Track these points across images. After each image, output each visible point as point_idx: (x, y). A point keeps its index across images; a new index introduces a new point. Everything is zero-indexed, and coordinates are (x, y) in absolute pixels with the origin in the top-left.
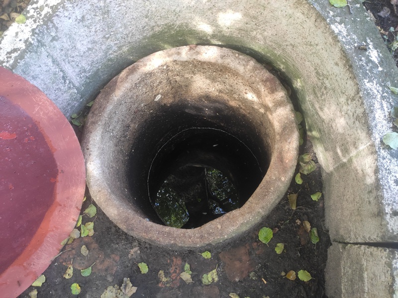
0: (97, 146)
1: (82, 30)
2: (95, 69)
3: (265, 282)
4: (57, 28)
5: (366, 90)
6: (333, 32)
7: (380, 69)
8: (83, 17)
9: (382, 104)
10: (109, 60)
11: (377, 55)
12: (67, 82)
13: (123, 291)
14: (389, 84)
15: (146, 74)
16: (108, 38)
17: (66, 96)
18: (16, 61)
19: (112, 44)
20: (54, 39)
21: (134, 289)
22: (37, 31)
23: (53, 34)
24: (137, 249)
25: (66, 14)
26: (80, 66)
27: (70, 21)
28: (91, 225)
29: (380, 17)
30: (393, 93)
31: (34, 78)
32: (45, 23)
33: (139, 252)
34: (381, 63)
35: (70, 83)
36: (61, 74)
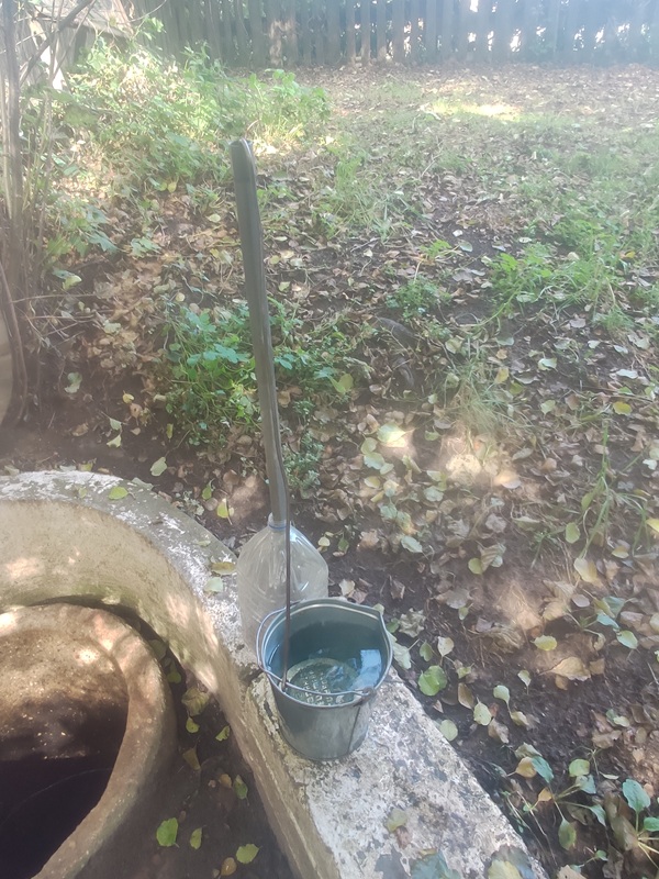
5: (174, 555)
6: (121, 520)
7: (182, 532)
9: (194, 561)
11: (175, 523)
14: (196, 541)
30: (202, 546)
34: (181, 527)
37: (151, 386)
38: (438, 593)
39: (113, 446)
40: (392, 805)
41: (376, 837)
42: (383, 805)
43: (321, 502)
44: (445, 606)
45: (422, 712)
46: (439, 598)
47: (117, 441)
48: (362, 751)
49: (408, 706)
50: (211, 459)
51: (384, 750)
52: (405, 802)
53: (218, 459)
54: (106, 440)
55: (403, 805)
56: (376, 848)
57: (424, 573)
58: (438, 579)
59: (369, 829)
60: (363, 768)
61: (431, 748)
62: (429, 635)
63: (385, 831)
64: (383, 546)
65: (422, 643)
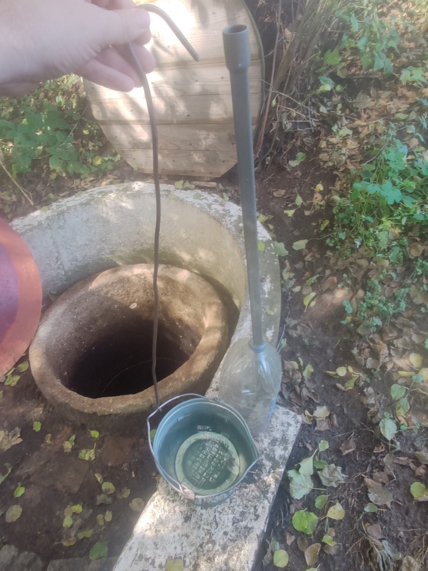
0: (56, 317)
1: (84, 229)
2: (86, 262)
3: (134, 476)
4: (65, 221)
8: (88, 220)
10: (100, 259)
11: (269, 287)
12: (59, 263)
13: (10, 438)
14: (267, 307)
15: (124, 278)
16: (103, 241)
17: (54, 273)
18: (26, 231)
19: (106, 247)
20: (60, 227)
21: (20, 440)
22: (50, 218)
23: (61, 224)
24: (41, 409)
25: (76, 214)
26: (74, 254)
27: (77, 219)
28: (17, 378)
29: (295, 268)
30: (267, 313)
31: (34, 248)
32: (58, 215)
33: (41, 412)
34: (270, 292)
35: (61, 264)
36: (57, 255)
37: (338, 187)
38: (371, 477)
39: (287, 215)
40: (182, 556)
41: (156, 560)
42: (179, 551)
43: (367, 343)
44: (366, 490)
45: (259, 532)
46: (368, 480)
47: (290, 213)
48: (204, 511)
49: (256, 520)
50: (332, 261)
51: (214, 525)
52: (191, 563)
53: (335, 264)
54: (286, 208)
55: (187, 563)
56: (151, 564)
57: (376, 455)
58: (382, 469)
59: (158, 552)
60: (193, 520)
61: (238, 557)
62: (335, 495)
63: (164, 563)
64: (372, 409)
65: (325, 494)
